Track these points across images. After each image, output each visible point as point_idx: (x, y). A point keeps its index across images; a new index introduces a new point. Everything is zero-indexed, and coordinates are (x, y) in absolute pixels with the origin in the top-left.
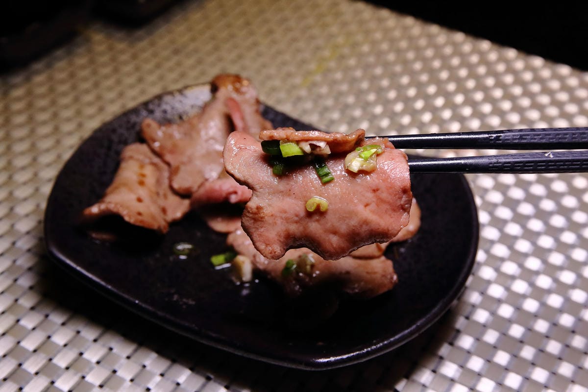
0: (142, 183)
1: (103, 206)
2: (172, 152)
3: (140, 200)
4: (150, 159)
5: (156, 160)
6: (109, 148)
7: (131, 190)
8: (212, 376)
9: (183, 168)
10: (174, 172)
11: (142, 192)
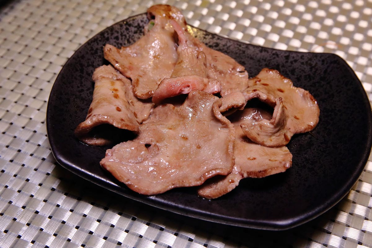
0: (116, 96)
1: (95, 119)
2: (130, 68)
3: (119, 110)
4: (116, 76)
5: (121, 76)
6: (82, 71)
7: (110, 103)
8: (164, 227)
9: (141, 80)
10: (135, 84)
11: (119, 103)
